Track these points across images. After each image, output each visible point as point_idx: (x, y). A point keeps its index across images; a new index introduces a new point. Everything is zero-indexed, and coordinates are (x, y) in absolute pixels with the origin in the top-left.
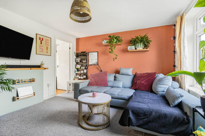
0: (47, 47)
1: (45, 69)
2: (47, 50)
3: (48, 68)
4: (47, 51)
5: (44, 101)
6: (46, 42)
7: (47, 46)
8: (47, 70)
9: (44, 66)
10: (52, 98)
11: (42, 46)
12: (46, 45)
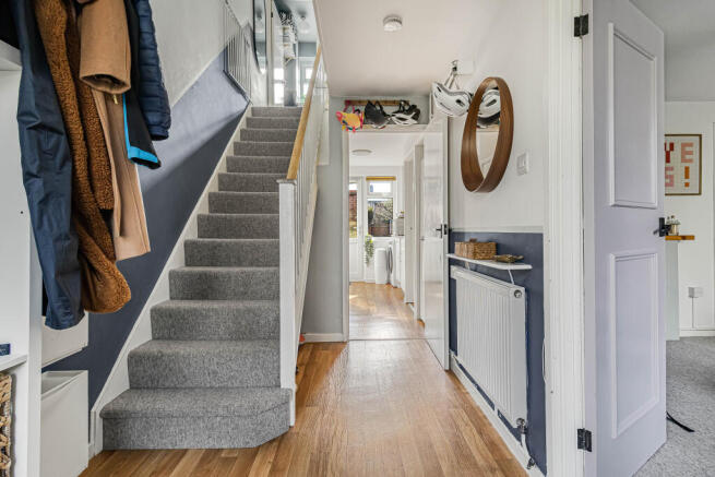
0: (687, 169)
1: (684, 238)
2: (687, 177)
3: (692, 238)
4: (687, 181)
5: (682, 338)
6: (684, 153)
7: (687, 164)
8: (691, 241)
9: (680, 230)
10: (709, 338)
11: (672, 169)
12: (684, 160)
